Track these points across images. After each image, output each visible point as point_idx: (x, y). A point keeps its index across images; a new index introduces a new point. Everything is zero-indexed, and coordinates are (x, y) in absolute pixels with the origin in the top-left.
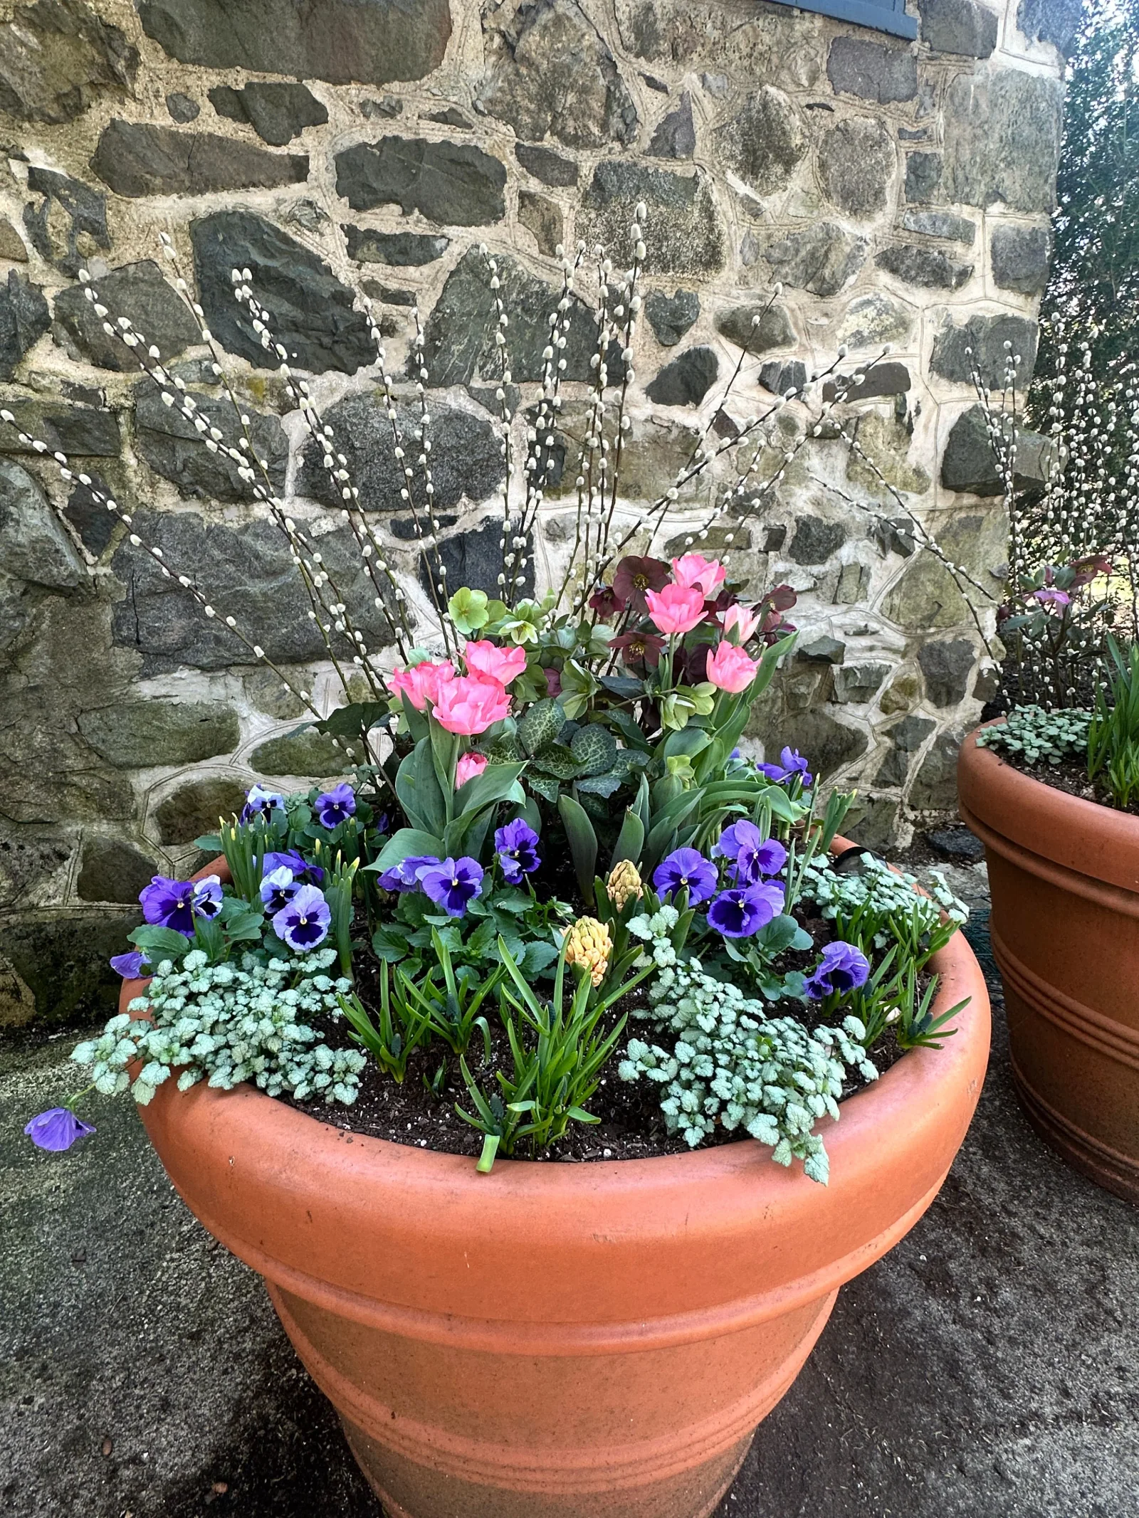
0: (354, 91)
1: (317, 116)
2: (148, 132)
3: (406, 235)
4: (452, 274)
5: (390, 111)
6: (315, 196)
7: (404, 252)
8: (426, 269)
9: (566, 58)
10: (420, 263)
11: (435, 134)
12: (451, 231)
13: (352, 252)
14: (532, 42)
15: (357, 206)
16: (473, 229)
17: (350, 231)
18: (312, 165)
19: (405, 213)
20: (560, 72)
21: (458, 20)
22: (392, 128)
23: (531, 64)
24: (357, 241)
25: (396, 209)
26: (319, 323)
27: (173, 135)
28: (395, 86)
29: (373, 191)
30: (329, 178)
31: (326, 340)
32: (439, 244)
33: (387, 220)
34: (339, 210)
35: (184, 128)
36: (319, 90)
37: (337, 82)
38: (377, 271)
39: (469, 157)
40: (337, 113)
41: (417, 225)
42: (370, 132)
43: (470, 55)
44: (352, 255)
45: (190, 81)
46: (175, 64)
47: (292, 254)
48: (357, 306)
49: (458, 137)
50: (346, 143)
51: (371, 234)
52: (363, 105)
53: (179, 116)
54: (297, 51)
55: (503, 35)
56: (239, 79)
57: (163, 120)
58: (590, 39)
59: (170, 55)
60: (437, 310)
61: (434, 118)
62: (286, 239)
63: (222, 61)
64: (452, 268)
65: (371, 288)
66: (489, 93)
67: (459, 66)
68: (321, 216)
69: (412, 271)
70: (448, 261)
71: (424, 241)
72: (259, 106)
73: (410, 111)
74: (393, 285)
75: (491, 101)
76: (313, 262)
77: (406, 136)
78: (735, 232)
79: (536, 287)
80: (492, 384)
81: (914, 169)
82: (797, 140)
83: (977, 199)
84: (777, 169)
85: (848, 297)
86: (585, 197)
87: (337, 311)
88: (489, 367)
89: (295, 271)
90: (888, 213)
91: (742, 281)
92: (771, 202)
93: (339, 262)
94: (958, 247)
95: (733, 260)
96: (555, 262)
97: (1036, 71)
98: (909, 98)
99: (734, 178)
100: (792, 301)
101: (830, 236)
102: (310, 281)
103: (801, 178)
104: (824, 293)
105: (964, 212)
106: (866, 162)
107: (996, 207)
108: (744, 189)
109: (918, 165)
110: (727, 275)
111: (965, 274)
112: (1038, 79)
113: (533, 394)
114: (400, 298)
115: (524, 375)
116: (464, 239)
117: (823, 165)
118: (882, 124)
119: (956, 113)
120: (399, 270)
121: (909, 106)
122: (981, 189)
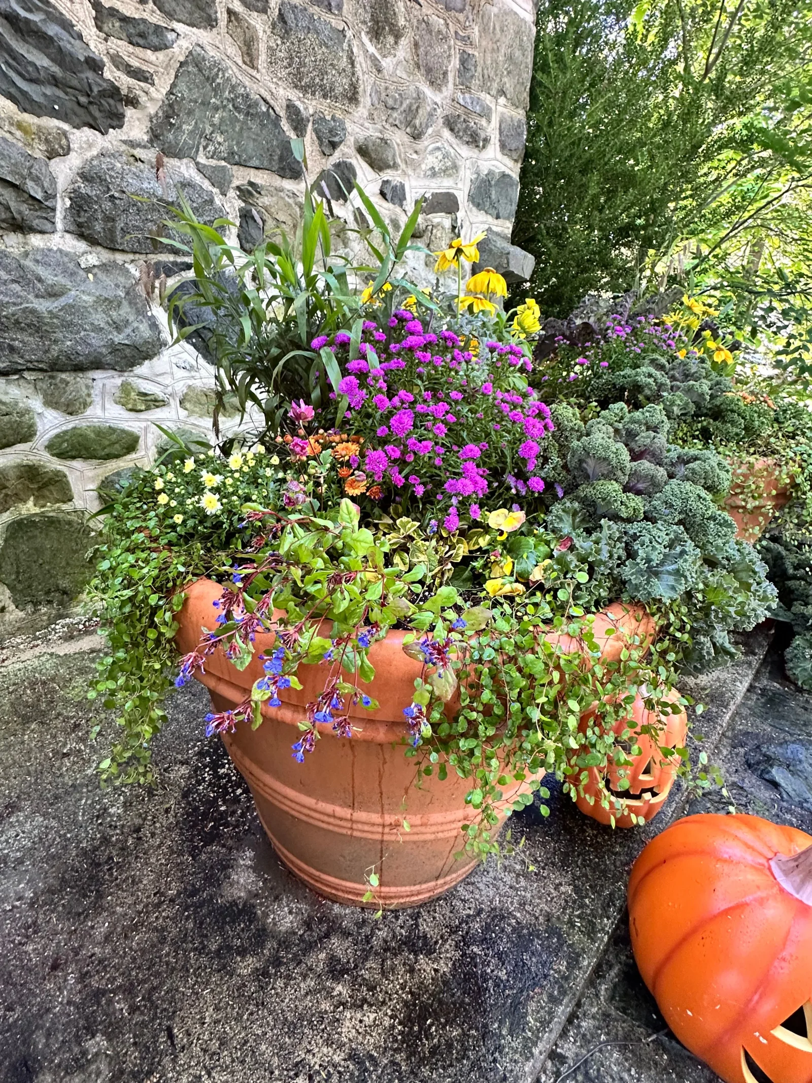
3: (144, 21)
4: (182, 64)
7: (142, 35)
8: (161, 56)
10: (156, 48)
12: (180, 27)
13: (100, 23)
16: (195, 30)
17: (96, 5)
24: (104, 14)
26: (74, 83)
31: (84, 100)
32: (170, 36)
33: (130, 5)
38: (121, 47)
41: (155, 17)
44: (100, 28)
47: (47, 13)
48: (107, 74)
51: (117, 13)
60: (170, 92)
64: (182, 59)
65: (117, 61)
69: (149, 55)
70: (178, 50)
71: (158, 30)
74: (135, 63)
76: (67, 25)
78: (367, 82)
79: (242, 91)
80: (213, 162)
81: (463, 62)
82: (402, 22)
83: (494, 92)
84: (391, 39)
85: (426, 142)
86: (274, 26)
87: (90, 75)
88: (211, 148)
89: (52, 30)
90: (449, 89)
91: (371, 117)
92: (387, 63)
93: (90, 33)
94: (484, 122)
95: (366, 100)
96: (254, 73)
97: (522, 14)
98: (461, 11)
99: (365, 39)
100: (398, 138)
101: (419, 97)
102: (66, 42)
103: (403, 50)
104: (416, 136)
105: (487, 99)
106: (438, 50)
107: (502, 100)
108: (372, 49)
109: (465, 60)
110: (361, 111)
111: (486, 141)
112: (523, 20)
113: (242, 175)
114: (141, 76)
115: (236, 159)
116: (190, 37)
117: (416, 44)
118: (447, 25)
119: (484, 30)
120: (139, 51)
121: (462, 17)
122: (495, 86)
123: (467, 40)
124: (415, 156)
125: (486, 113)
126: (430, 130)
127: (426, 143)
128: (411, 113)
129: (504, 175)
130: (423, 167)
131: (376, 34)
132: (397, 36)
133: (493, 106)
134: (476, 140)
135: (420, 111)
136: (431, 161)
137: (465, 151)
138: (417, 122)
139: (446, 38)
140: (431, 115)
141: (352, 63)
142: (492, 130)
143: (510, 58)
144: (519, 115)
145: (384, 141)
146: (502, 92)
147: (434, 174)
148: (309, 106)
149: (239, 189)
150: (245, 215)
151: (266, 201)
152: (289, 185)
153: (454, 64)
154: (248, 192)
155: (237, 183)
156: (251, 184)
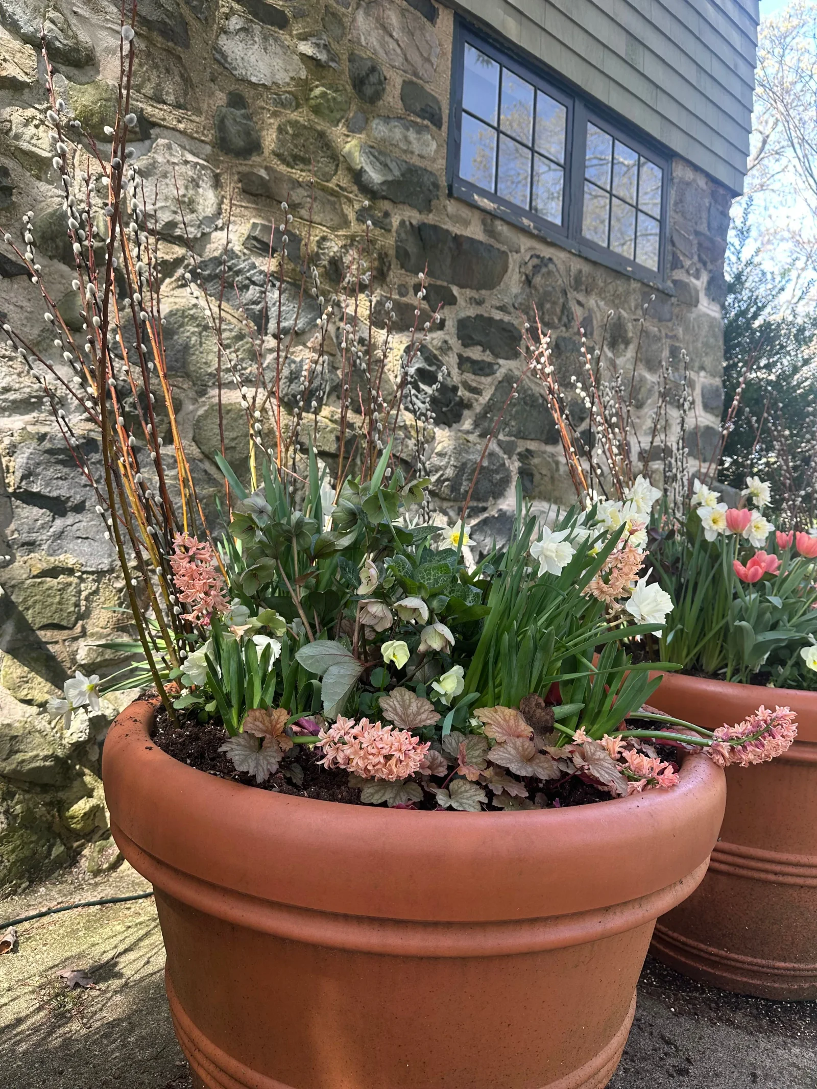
0: (469, 292)
1: (451, 301)
3: (483, 361)
4: (500, 382)
5: (480, 303)
6: (447, 338)
7: (481, 369)
8: (489, 379)
9: (550, 289)
10: (487, 375)
11: (498, 315)
12: (501, 361)
13: (460, 366)
14: (538, 280)
15: (465, 345)
16: (508, 362)
17: (460, 356)
18: (447, 323)
19: (484, 351)
20: (547, 294)
21: (511, 266)
22: (479, 310)
23: (536, 289)
24: (463, 361)
25: (480, 348)
27: (398, 303)
28: (483, 292)
29: (472, 339)
30: (454, 330)
32: (496, 367)
33: (476, 353)
34: (457, 346)
35: (402, 300)
36: (455, 290)
38: (469, 377)
39: (511, 329)
40: (461, 301)
41: (488, 357)
42: (471, 312)
43: (513, 282)
44: (459, 368)
45: (408, 279)
46: (403, 271)
48: (459, 393)
49: (507, 318)
50: (462, 315)
51: (468, 359)
52: (470, 299)
53: (401, 295)
54: (448, 272)
55: (527, 276)
57: (395, 296)
58: (560, 282)
59: (402, 267)
60: (490, 399)
61: (498, 308)
62: (436, 357)
64: (500, 379)
65: (466, 385)
66: (519, 300)
67: (507, 286)
68: (450, 348)
69: (483, 379)
70: (500, 374)
71: (490, 365)
72: (432, 295)
73: (487, 305)
74: (474, 384)
75: (521, 304)
77: (486, 315)
78: (606, 375)
79: (530, 392)
80: (507, 438)
81: (672, 353)
82: (630, 335)
83: (696, 369)
84: (622, 346)
87: (451, 394)
88: (507, 429)
90: (662, 372)
92: (620, 361)
93: (454, 372)
94: (689, 390)
96: (538, 381)
97: (713, 314)
98: (670, 320)
99: (607, 349)
101: (642, 380)
103: (630, 353)
104: (639, 407)
105: (691, 374)
106: (655, 347)
107: (703, 373)
108: (610, 355)
109: (674, 352)
112: (714, 318)
113: (522, 446)
114: (477, 391)
115: (521, 435)
116: (505, 366)
117: (639, 347)
118: (660, 331)
119: (686, 330)
120: (477, 378)
121: (670, 324)
122: (697, 364)
123: (675, 337)
124: (638, 420)
125: (691, 384)
126: (649, 401)
127: (646, 410)
128: (636, 391)
129: (708, 428)
130: (645, 426)
131: (613, 345)
132: (627, 343)
133: (696, 379)
135: (643, 389)
136: (651, 422)
137: (674, 412)
138: (640, 397)
139: (660, 339)
140: (649, 391)
142: (696, 395)
143: (706, 344)
144: (717, 382)
146: (702, 368)
149: (519, 454)
150: (522, 472)
151: (536, 461)
152: (550, 449)
153: (666, 353)
154: (526, 456)
155: (519, 450)
156: (527, 450)
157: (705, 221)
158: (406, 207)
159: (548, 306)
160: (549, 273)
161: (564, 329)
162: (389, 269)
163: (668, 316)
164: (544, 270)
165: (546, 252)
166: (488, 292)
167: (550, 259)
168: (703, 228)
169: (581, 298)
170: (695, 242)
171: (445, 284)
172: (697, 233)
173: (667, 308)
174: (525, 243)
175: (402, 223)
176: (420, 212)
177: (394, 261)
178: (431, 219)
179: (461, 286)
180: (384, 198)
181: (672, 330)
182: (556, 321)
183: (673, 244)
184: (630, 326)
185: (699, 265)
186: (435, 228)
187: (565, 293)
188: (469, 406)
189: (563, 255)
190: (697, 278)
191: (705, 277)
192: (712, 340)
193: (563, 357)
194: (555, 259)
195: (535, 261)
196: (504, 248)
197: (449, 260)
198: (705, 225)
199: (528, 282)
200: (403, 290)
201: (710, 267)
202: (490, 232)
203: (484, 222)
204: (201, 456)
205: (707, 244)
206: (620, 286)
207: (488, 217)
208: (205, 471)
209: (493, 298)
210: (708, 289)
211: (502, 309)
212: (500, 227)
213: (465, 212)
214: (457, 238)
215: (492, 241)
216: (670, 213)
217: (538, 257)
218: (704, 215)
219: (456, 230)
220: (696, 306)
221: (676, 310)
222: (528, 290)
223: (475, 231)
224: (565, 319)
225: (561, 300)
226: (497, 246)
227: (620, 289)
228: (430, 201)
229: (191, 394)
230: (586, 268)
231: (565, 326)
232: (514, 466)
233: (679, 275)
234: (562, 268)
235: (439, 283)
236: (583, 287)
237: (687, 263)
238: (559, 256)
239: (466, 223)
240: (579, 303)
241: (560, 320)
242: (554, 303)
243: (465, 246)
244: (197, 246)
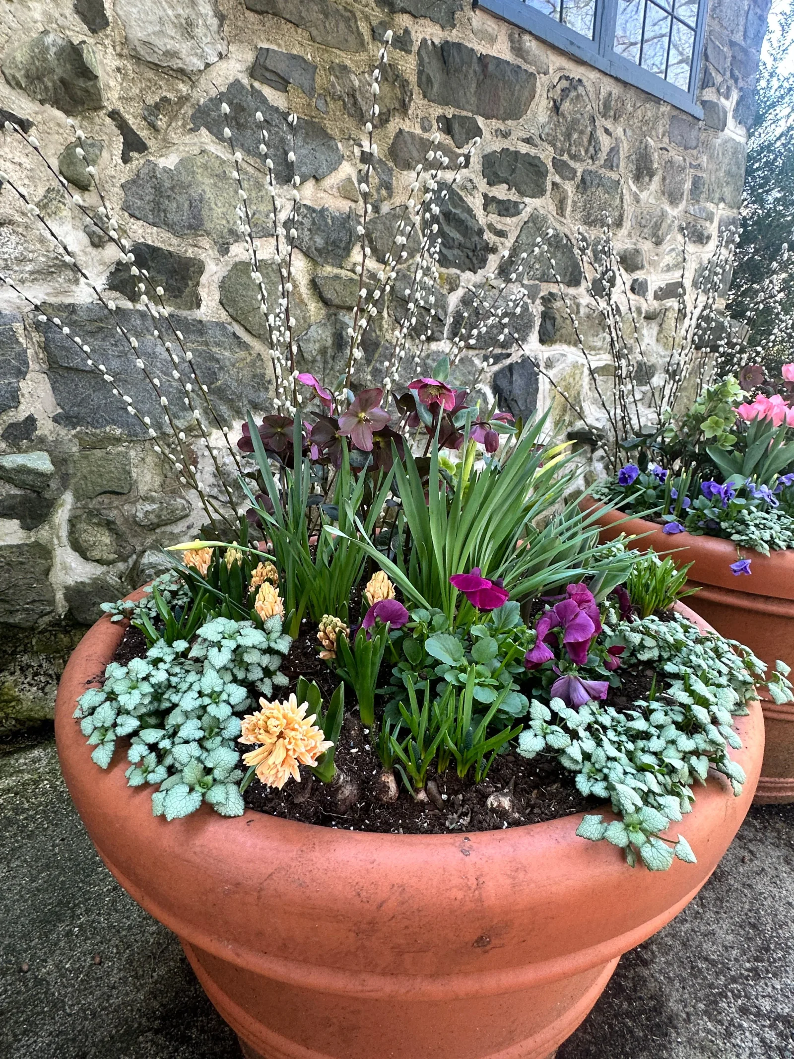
0: (495, 124)
1: (478, 132)
2: (412, 135)
3: (509, 200)
4: (525, 223)
5: (506, 135)
6: (473, 176)
7: (506, 209)
8: (514, 219)
9: (579, 116)
10: (513, 216)
11: (524, 149)
12: (527, 200)
13: (485, 207)
14: (566, 106)
15: (490, 184)
16: (535, 200)
17: (485, 196)
18: (472, 160)
19: (509, 189)
20: (575, 122)
21: (538, 91)
22: (505, 144)
23: (564, 117)
24: (488, 201)
25: (505, 186)
26: (469, 245)
27: (421, 139)
28: (509, 122)
29: (497, 176)
30: (479, 167)
31: (471, 254)
32: (521, 206)
33: (501, 192)
34: (482, 184)
35: (426, 135)
36: (480, 121)
37: (487, 118)
38: (494, 218)
39: (536, 161)
40: (486, 133)
41: (513, 196)
42: (497, 145)
43: (541, 109)
44: (485, 210)
45: (431, 110)
46: (426, 102)
47: (463, 207)
48: (485, 237)
49: (533, 152)
50: (488, 150)
51: (493, 199)
52: (496, 131)
53: (424, 129)
54: (473, 100)
55: (555, 102)
56: (450, 112)
57: (418, 131)
58: (589, 107)
59: (425, 97)
60: (516, 241)
61: (524, 140)
62: (461, 198)
63: (444, 102)
64: (525, 220)
65: (491, 227)
66: (547, 130)
67: (535, 115)
68: (475, 187)
69: (508, 220)
70: (525, 215)
71: (516, 204)
72: (456, 127)
73: (513, 136)
74: (499, 227)
75: (548, 134)
76: (469, 211)
77: (512, 149)
78: (630, 210)
79: (555, 232)
80: (531, 282)
81: (694, 184)
82: (655, 165)
83: (716, 201)
84: (647, 179)
85: (666, 246)
86: (578, 187)
87: (476, 238)
88: (531, 273)
89: (464, 216)
90: (682, 206)
91: (629, 235)
92: (643, 196)
93: (479, 213)
94: (708, 224)
95: (627, 224)
96: (562, 219)
97: (738, 139)
98: (696, 148)
99: (631, 182)
100: (646, 246)
101: (663, 215)
102: (470, 222)
103: (655, 184)
104: (658, 243)
105: (711, 206)
106: (678, 179)
107: (722, 205)
108: (634, 188)
109: (697, 182)
110: (624, 232)
111: (709, 238)
112: (739, 143)
113: (546, 289)
114: (501, 234)
115: (545, 278)
116: (531, 204)
117: (664, 179)
118: (685, 160)
119: (711, 157)
120: (503, 219)
121: (695, 152)
122: (717, 196)
123: (700, 166)
124: (656, 258)
125: (710, 218)
126: (668, 237)
128: (657, 226)
130: (661, 265)
131: (637, 178)
132: (651, 175)
133: (714, 212)
134: (700, 238)
135: (663, 225)
136: (668, 260)
137: (691, 248)
138: (660, 233)
139: (684, 169)
140: (670, 226)
141: (622, 201)
142: (712, 229)
143: (730, 172)
144: (734, 214)
145: (637, 251)
146: (722, 199)
147: (668, 269)
148: (593, 234)
149: (542, 298)
150: (545, 316)
151: (558, 304)
152: (572, 291)
153: (688, 185)
154: (548, 300)
155: (542, 294)
156: (551, 294)
157: (741, 28)
158: (427, 22)
159: (575, 136)
160: (578, 96)
161: (590, 161)
162: (411, 99)
163: (694, 144)
164: (573, 94)
165: (576, 72)
166: (515, 122)
167: (580, 81)
168: (738, 37)
169: (609, 127)
170: (729, 54)
171: (470, 114)
172: (732, 44)
173: (694, 133)
174: (555, 62)
175: (424, 41)
176: (443, 28)
177: (416, 90)
178: (454, 36)
179: (487, 117)
180: (404, 11)
181: (697, 159)
182: (583, 153)
183: (707, 58)
184: (656, 156)
185: (731, 82)
186: (459, 45)
187: (593, 120)
188: (494, 250)
189: (593, 75)
190: (727, 97)
191: (735, 96)
192: (734, 169)
193: (589, 193)
194: (584, 80)
195: (565, 84)
196: (532, 69)
197: (474, 85)
198: (741, 33)
199: (556, 108)
200: (426, 124)
201: (741, 84)
202: (518, 50)
203: (511, 38)
204: (229, 320)
205: (740, 56)
206: (650, 111)
207: (517, 30)
208: (234, 334)
209: (518, 129)
210: (736, 110)
211: (528, 141)
212: (529, 43)
213: (491, 25)
214: (483, 60)
215: (519, 62)
216: (707, 19)
217: (567, 78)
218: (742, 21)
219: (482, 48)
220: (723, 130)
221: (703, 136)
222: (555, 118)
223: (501, 50)
224: (591, 149)
225: (589, 129)
226: (525, 66)
227: (649, 114)
228: (453, 13)
229: (213, 253)
230: (616, 90)
231: (592, 158)
232: (537, 309)
233: (709, 95)
234: (590, 89)
235: (464, 113)
236: (612, 113)
237: (719, 79)
238: (590, 77)
239: (492, 40)
240: (607, 131)
241: (587, 151)
242: (582, 132)
243: (491, 67)
244: (202, 81)
